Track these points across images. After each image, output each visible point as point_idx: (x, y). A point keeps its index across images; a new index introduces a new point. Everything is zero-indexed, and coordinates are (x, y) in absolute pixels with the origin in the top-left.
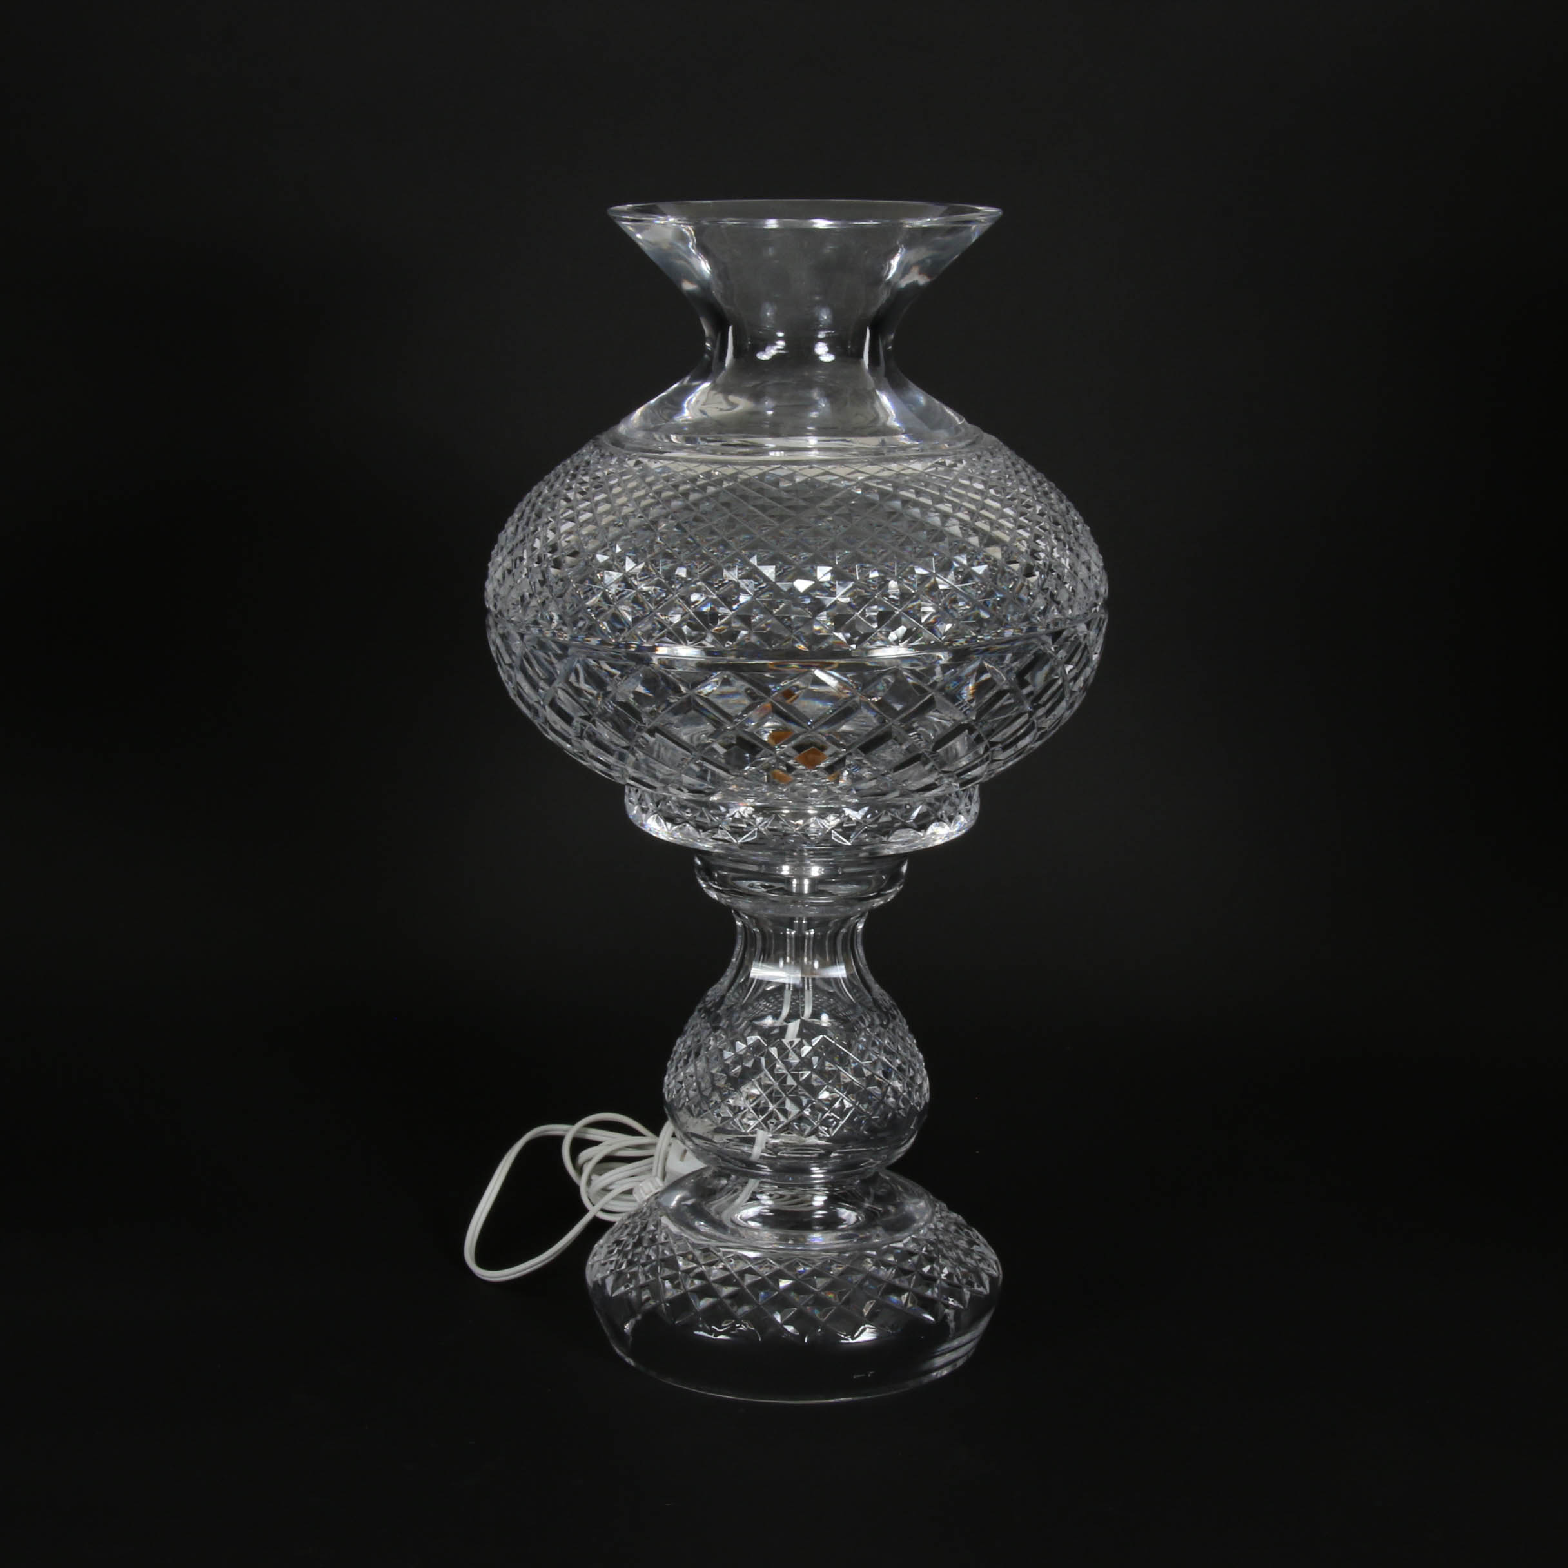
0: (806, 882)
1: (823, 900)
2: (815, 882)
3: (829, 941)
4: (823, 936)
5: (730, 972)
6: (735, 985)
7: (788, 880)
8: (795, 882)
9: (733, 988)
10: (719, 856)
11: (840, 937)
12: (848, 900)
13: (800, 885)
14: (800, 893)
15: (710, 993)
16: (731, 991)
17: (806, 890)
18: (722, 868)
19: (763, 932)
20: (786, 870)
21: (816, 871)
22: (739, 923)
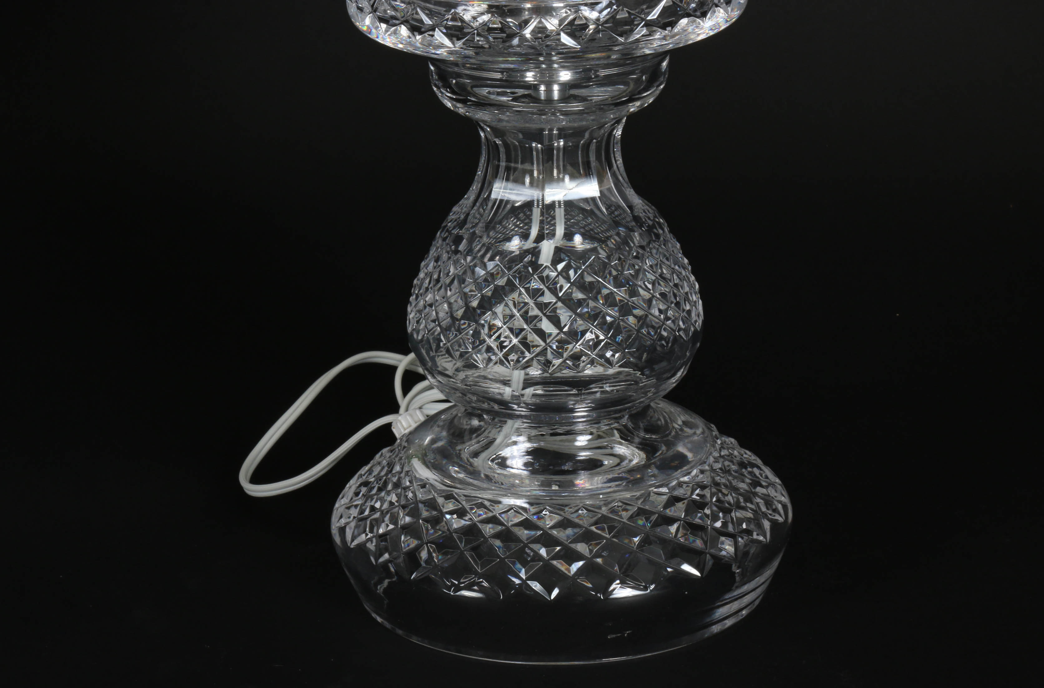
0: (556, 88)
1: (576, 107)
2: (565, 87)
3: (582, 151)
4: (576, 147)
5: (475, 187)
6: (480, 200)
7: (535, 87)
8: (542, 88)
9: (478, 204)
10: (456, 64)
11: (593, 147)
12: (602, 107)
13: (549, 91)
14: (549, 100)
15: (455, 209)
16: (475, 208)
17: (556, 95)
18: (458, 75)
19: (506, 145)
20: (530, 76)
21: (565, 76)
22: (482, 134)
